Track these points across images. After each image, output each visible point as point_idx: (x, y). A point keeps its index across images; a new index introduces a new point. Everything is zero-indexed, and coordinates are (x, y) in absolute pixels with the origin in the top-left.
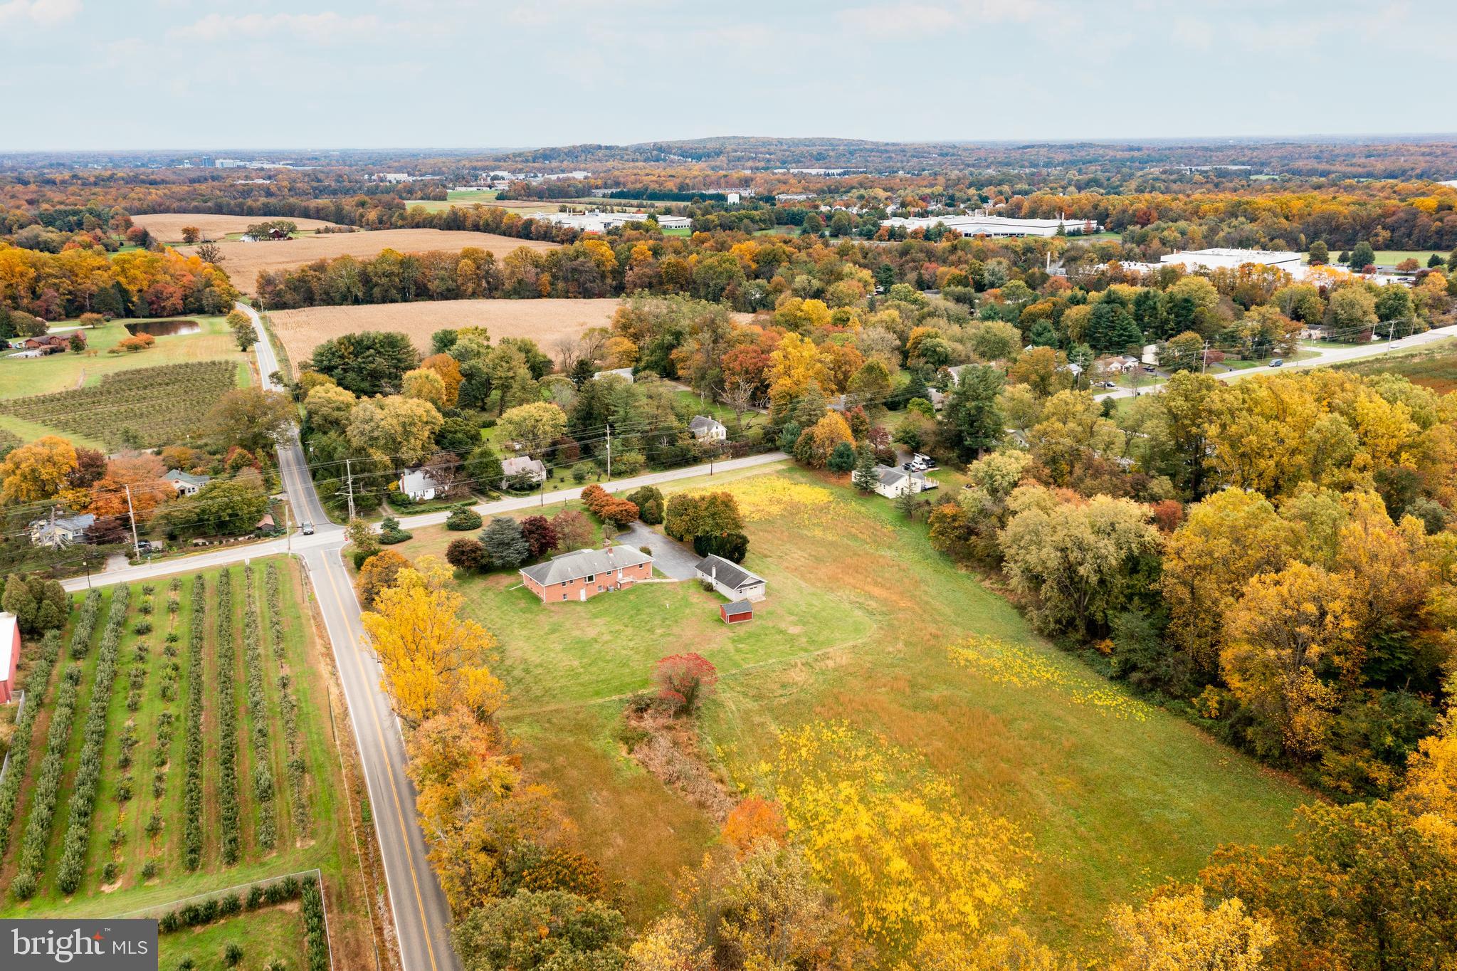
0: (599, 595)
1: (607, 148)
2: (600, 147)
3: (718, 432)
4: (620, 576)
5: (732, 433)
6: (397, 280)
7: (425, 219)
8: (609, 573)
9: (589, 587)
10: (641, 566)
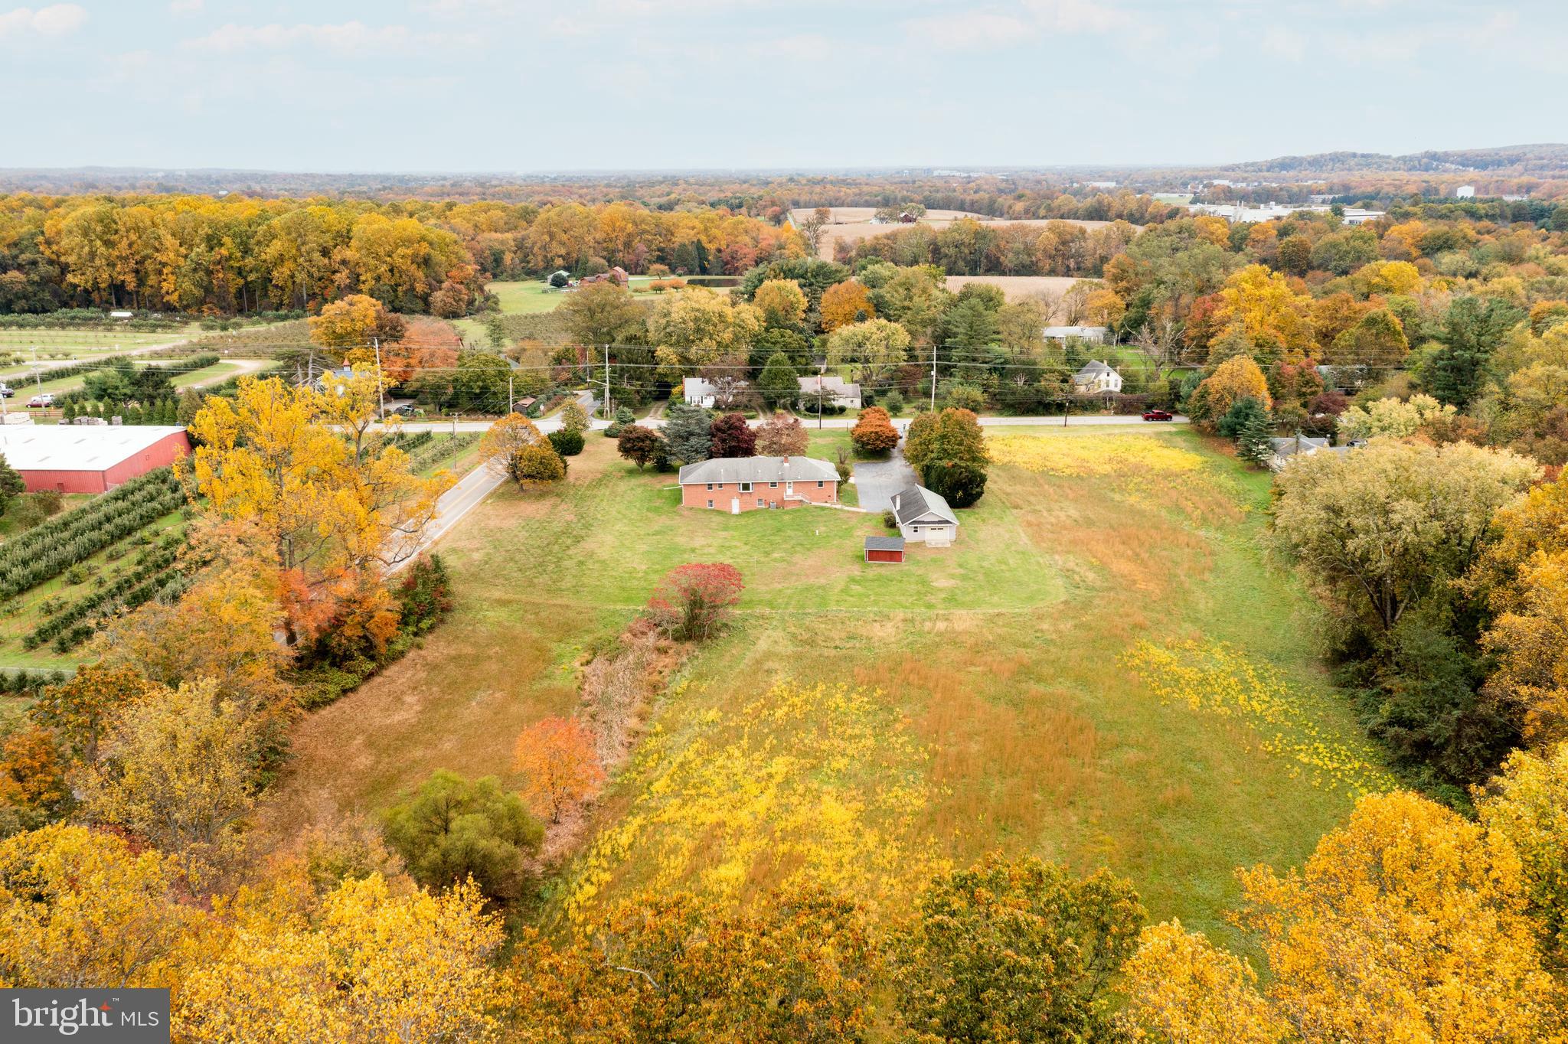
0: (757, 511)
1: (1363, 156)
2: (1354, 155)
3: (1111, 382)
4: (790, 492)
5: (1130, 384)
6: (967, 251)
7: (1070, 210)
8: (774, 484)
9: (745, 497)
10: (821, 484)
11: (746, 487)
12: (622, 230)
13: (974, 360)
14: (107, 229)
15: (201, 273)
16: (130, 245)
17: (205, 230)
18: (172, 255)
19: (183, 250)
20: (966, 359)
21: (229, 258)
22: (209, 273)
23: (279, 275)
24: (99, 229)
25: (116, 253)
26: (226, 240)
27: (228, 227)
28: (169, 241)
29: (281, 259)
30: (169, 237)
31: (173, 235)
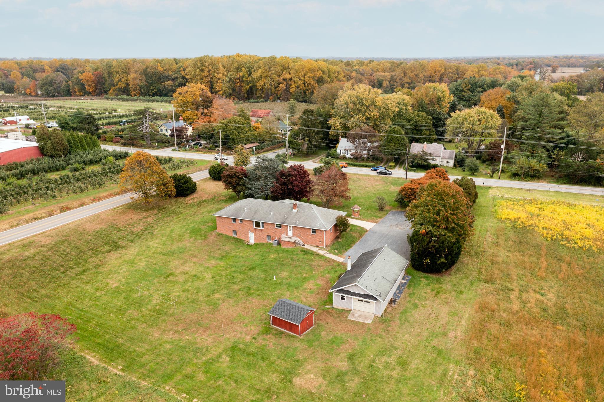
4: (290, 233)
8: (278, 226)
9: (257, 232)
10: (314, 231)
11: (258, 224)
12: (439, 71)
13: (540, 139)
14: (202, 65)
15: (231, 83)
16: (209, 72)
17: (236, 65)
18: (221, 75)
19: (226, 73)
20: (534, 138)
21: (243, 77)
22: (235, 83)
23: (259, 85)
24: (199, 64)
25: (203, 74)
26: (243, 69)
27: (245, 64)
28: (221, 69)
29: (260, 78)
30: (221, 68)
31: (224, 67)
